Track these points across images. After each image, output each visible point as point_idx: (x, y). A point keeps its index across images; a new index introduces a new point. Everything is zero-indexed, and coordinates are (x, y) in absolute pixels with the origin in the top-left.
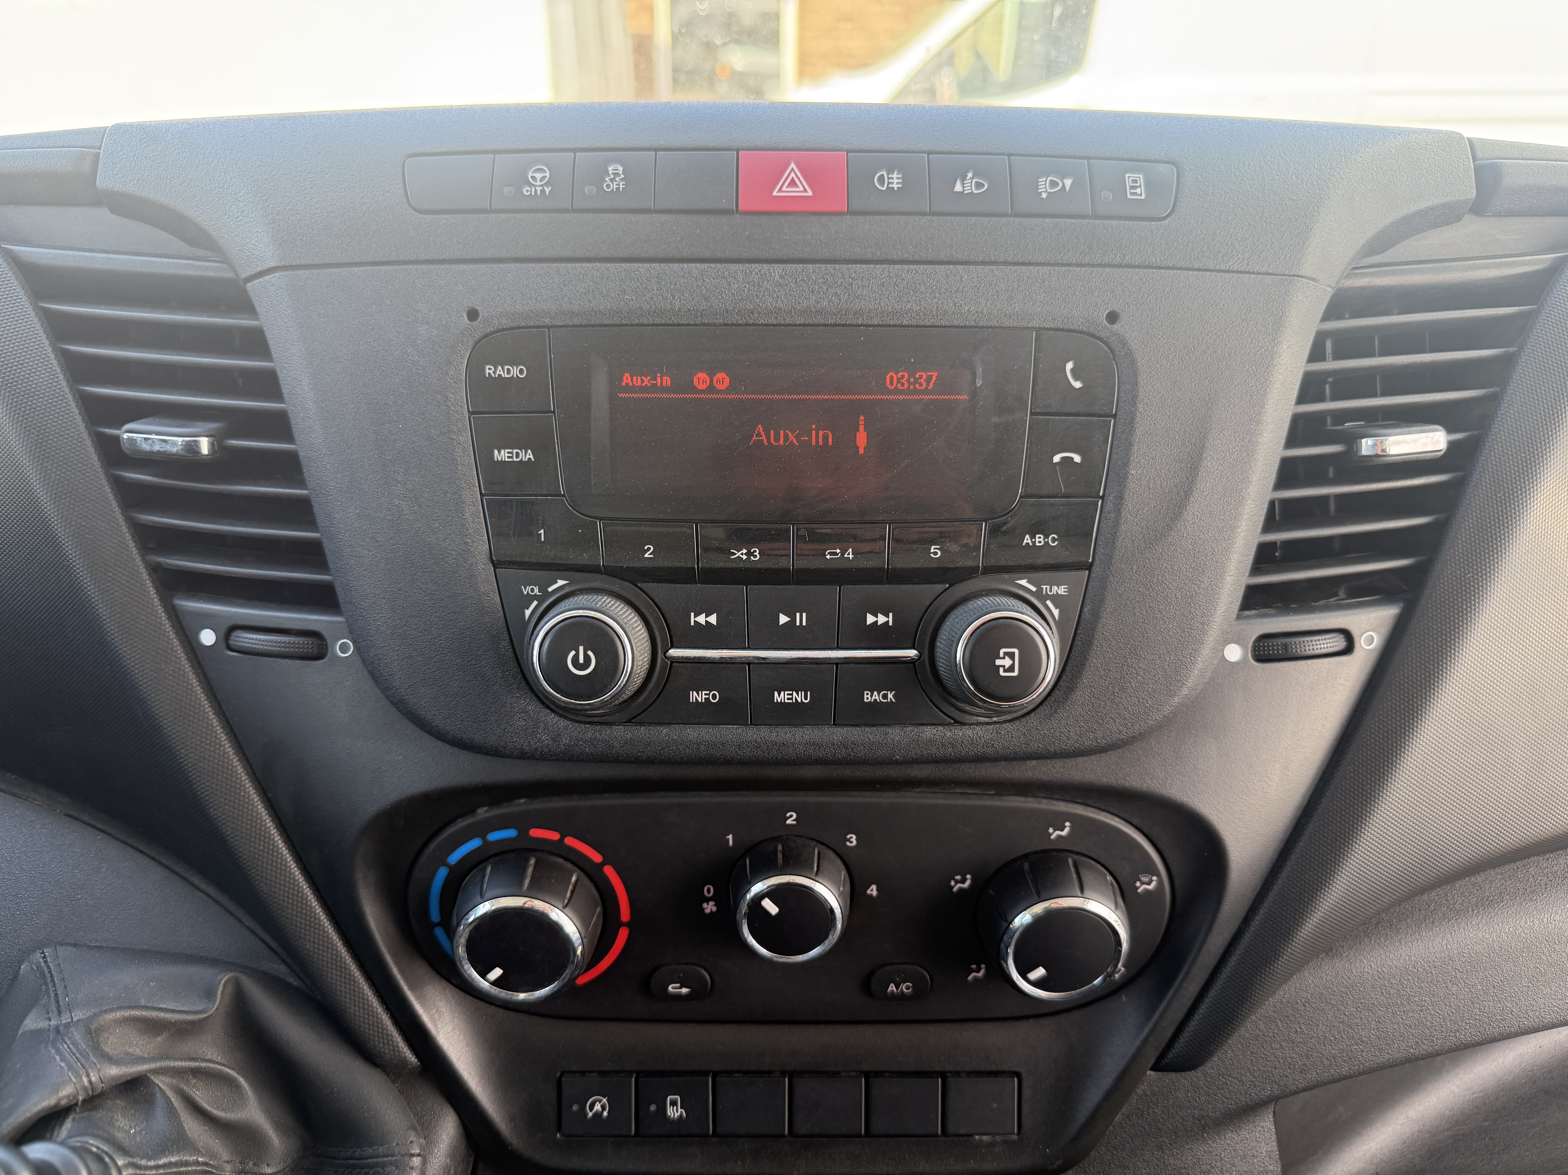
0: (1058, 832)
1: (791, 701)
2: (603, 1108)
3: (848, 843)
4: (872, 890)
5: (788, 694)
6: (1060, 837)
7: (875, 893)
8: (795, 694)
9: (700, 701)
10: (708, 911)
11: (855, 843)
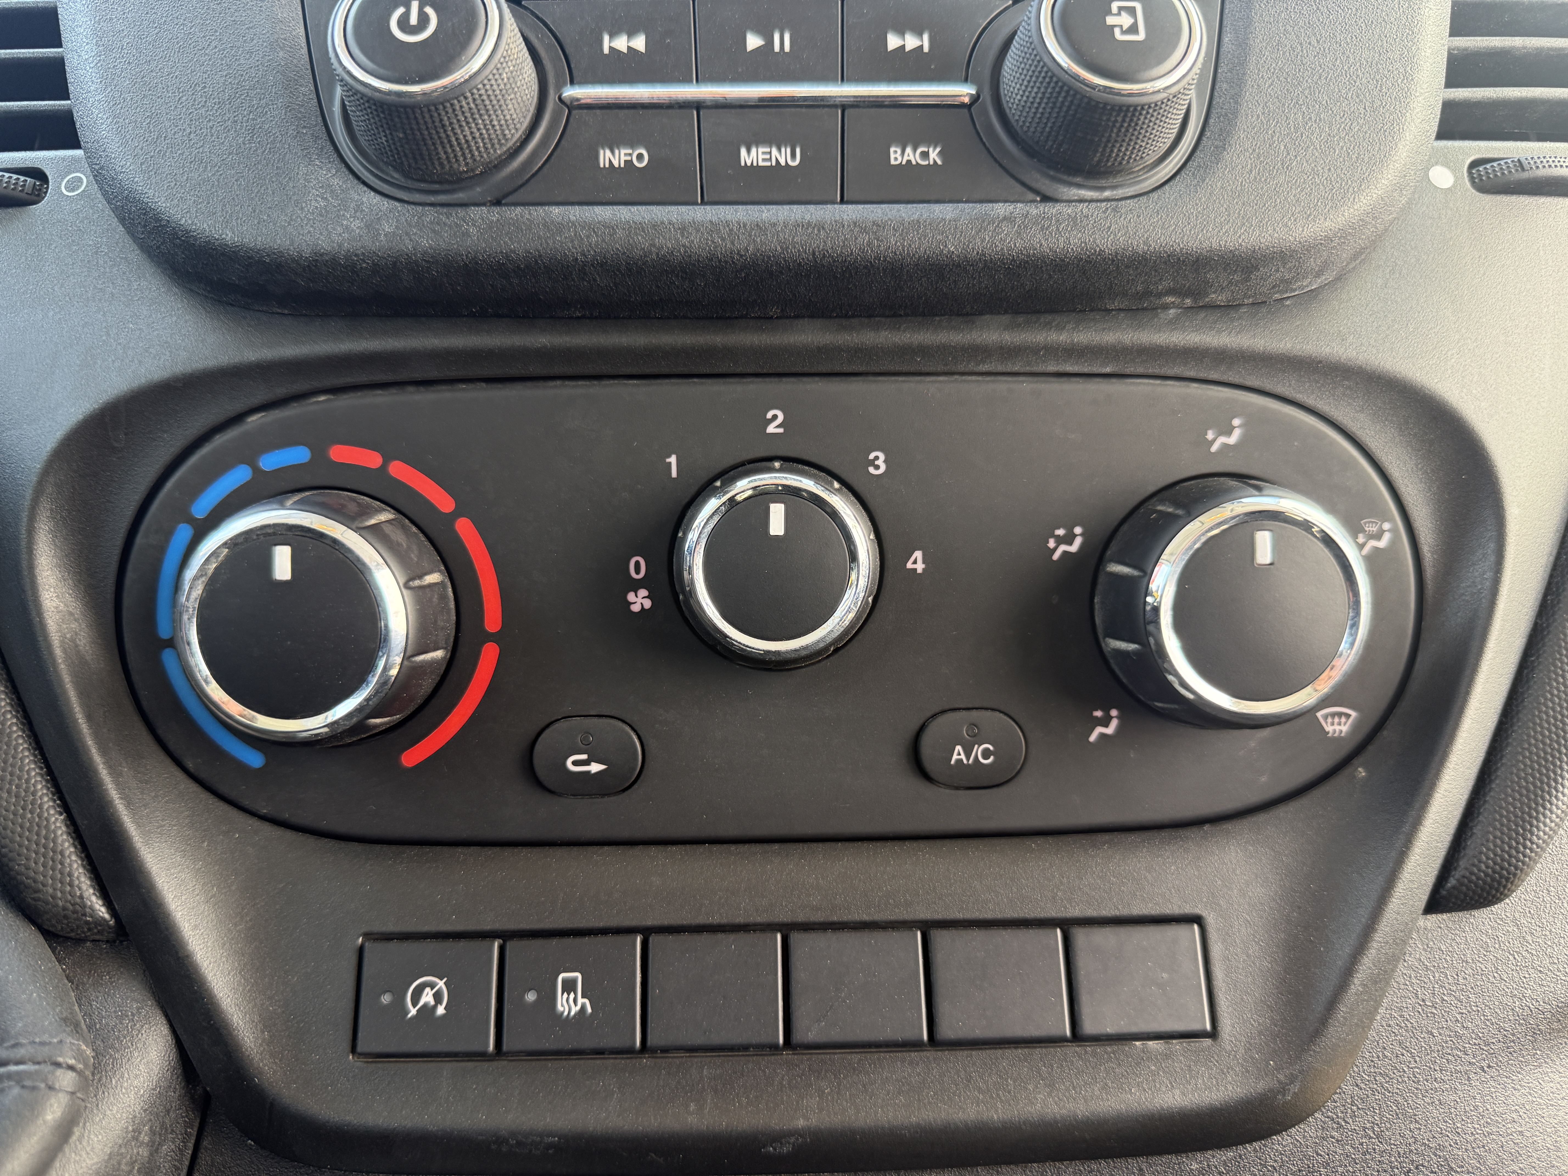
0: (1222, 440)
1: (768, 164)
2: (438, 997)
3: (871, 470)
4: (915, 562)
5: (763, 153)
6: (1225, 446)
7: (920, 567)
8: (774, 151)
9: (616, 165)
10: (636, 608)
11: (883, 468)
